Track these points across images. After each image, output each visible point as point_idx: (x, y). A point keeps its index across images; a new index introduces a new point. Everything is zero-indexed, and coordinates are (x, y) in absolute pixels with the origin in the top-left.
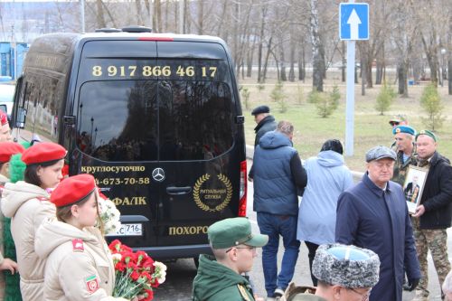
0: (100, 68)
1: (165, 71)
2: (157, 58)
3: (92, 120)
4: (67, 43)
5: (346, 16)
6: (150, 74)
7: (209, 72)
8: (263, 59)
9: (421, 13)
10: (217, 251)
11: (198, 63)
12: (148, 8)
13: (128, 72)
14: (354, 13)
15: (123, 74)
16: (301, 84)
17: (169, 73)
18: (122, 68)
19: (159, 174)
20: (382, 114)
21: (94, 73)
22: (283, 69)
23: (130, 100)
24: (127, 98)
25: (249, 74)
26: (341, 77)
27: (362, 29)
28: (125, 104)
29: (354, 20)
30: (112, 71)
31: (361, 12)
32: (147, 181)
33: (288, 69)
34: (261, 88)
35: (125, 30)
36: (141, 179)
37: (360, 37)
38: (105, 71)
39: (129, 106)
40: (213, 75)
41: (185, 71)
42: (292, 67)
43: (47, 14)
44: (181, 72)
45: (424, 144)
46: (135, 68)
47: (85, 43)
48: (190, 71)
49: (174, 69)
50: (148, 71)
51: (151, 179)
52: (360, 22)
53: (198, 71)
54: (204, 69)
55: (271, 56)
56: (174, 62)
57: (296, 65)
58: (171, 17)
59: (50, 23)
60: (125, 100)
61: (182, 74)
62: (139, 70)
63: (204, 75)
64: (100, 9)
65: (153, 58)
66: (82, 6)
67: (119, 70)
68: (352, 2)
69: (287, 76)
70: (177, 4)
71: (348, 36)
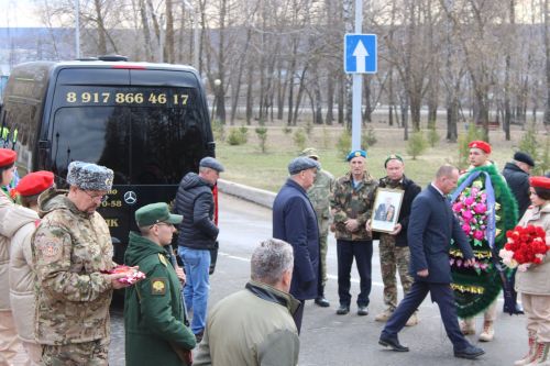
0: (74, 94)
1: (138, 99)
2: (130, 86)
3: (69, 151)
5: (352, 48)
6: (123, 101)
7: (180, 100)
8: (295, 99)
10: (143, 229)
11: (169, 90)
12: (158, 36)
13: (101, 98)
14: (360, 46)
15: (96, 100)
17: (142, 100)
18: (96, 95)
19: (131, 197)
20: (414, 159)
21: (69, 100)
22: (319, 110)
24: (105, 127)
25: (280, 116)
26: (388, 121)
27: (369, 62)
29: (361, 52)
30: (87, 97)
31: (368, 43)
32: (119, 203)
34: (288, 131)
35: (101, 59)
36: (113, 202)
37: (367, 70)
38: (79, 97)
40: (184, 102)
41: (157, 98)
42: (331, 108)
43: (40, 43)
44: (153, 99)
45: (397, 168)
46: (108, 94)
47: (60, 70)
48: (162, 99)
49: (146, 96)
50: (121, 98)
51: (123, 202)
52: (367, 54)
53: (170, 98)
54: (176, 97)
55: (304, 94)
56: (146, 90)
57: (336, 106)
59: (44, 53)
60: (102, 130)
61: (154, 101)
62: (113, 97)
63: (176, 102)
64: (102, 36)
65: (125, 86)
66: (78, 35)
67: (93, 97)
68: (358, 32)
69: (324, 118)
70: (192, 31)
71: (355, 69)
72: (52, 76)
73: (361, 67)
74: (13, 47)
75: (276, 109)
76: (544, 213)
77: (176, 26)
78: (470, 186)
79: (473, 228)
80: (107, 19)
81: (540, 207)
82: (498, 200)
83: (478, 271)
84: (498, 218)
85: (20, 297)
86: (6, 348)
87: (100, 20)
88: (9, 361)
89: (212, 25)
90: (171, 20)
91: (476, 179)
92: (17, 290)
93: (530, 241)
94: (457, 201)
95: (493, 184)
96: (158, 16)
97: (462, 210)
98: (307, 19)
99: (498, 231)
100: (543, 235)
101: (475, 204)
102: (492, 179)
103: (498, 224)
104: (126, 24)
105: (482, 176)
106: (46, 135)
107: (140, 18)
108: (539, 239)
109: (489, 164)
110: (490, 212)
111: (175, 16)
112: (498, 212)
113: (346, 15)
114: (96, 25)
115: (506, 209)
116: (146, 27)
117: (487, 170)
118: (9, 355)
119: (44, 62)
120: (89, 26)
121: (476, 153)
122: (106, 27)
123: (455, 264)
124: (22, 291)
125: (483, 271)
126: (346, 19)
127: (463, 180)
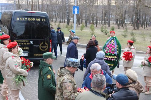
0: (19, 18)
1: (34, 19)
2: (32, 17)
3: (17, 30)
4: (11, 12)
5: (74, 9)
7: (43, 20)
8: (56, 18)
9: (90, 9)
11: (41, 18)
12: (30, 5)
13: (25, 19)
14: (76, 8)
15: (24, 20)
16: (64, 23)
18: (24, 19)
19: (32, 42)
20: (82, 30)
21: (17, 19)
23: (25, 26)
26: (73, 22)
27: (78, 12)
28: (24, 27)
30: (21, 19)
31: (78, 8)
32: (29, 44)
33: (61, 20)
34: (55, 24)
39: (25, 27)
40: (44, 21)
43: (7, 6)
47: (15, 12)
48: (39, 20)
49: (35, 19)
50: (29, 19)
51: (30, 44)
52: (77, 10)
53: (41, 20)
54: (42, 19)
55: (58, 17)
57: (63, 19)
58: (35, 8)
61: (37, 20)
62: (28, 19)
64: (19, 5)
66: (15, 5)
67: (23, 19)
68: (75, 6)
69: (61, 22)
70: (37, 5)
71: (75, 13)
72: (13, 14)
73: (76, 13)
74: (2, 7)
75: (52, 20)
76: (131, 49)
77: (33, 4)
78: (111, 41)
79: (112, 51)
80: (20, 2)
81: (130, 47)
82: (117, 45)
83: (113, 61)
84: (117, 49)
85: (8, 77)
86: (5, 88)
87: (19, 2)
88: (6, 91)
89: (40, 4)
90: (32, 3)
91: (112, 40)
92: (7, 75)
93: (128, 55)
94: (108, 45)
95: (116, 41)
96: (30, 1)
97: (109, 47)
98: (58, 3)
99: (117, 52)
100: (131, 54)
101: (112, 46)
102: (116, 40)
103: (117, 50)
104: (24, 3)
105: (113, 39)
106: (12, 28)
107: (26, 2)
108: (130, 55)
109: (114, 36)
110: (116, 47)
111: (33, 2)
112: (117, 47)
113: (67, 2)
114: (18, 3)
115: (119, 47)
116: (28, 4)
117: (114, 37)
118: (6, 89)
119: (11, 10)
120: (16, 3)
121: (113, 34)
122: (20, 3)
123: (107, 59)
124: (9, 75)
125: (114, 61)
126: (67, 3)
127: (109, 40)
